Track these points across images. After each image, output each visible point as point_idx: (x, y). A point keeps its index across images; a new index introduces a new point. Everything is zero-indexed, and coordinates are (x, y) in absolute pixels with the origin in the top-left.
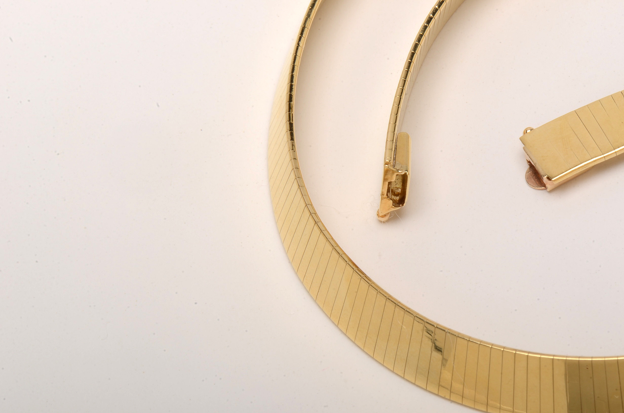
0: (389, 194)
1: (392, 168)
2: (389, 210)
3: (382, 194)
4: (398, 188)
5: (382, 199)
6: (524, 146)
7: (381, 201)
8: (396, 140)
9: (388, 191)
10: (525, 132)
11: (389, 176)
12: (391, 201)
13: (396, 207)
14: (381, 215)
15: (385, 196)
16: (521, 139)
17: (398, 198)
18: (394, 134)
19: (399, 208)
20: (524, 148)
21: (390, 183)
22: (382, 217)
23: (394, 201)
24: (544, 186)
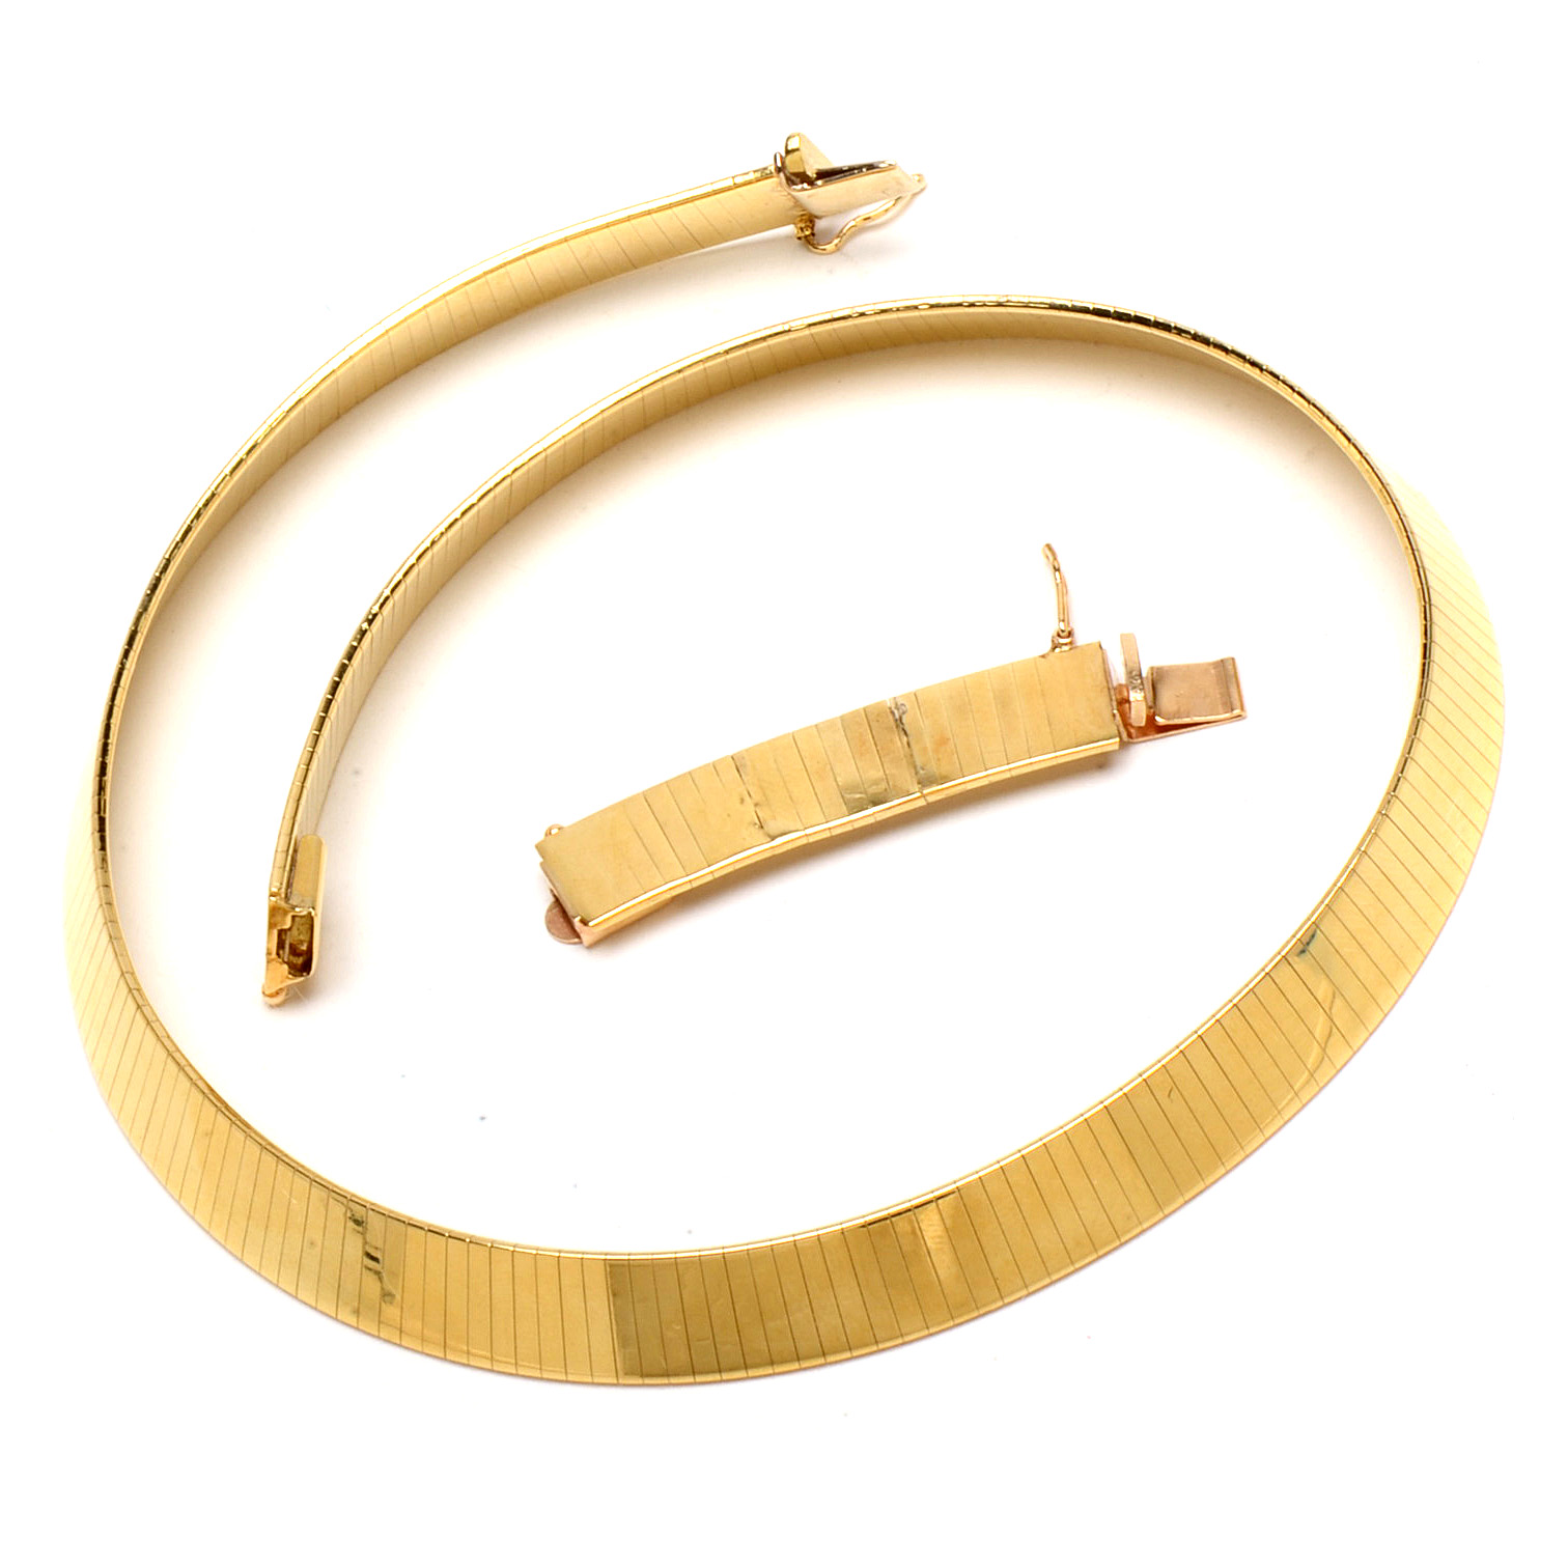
0: (281, 952)
1: (282, 904)
2: (282, 982)
3: (269, 953)
4: (302, 942)
5: (268, 962)
6: (541, 860)
7: (267, 966)
8: (295, 851)
9: (281, 945)
10: (549, 833)
11: (278, 918)
12: (286, 967)
13: (295, 976)
14: (267, 993)
15: (274, 955)
16: (540, 848)
17: (300, 961)
18: (290, 839)
19: (302, 979)
20: (541, 864)
21: (281, 932)
22: (271, 996)
23: (292, 966)
24: (578, 936)
